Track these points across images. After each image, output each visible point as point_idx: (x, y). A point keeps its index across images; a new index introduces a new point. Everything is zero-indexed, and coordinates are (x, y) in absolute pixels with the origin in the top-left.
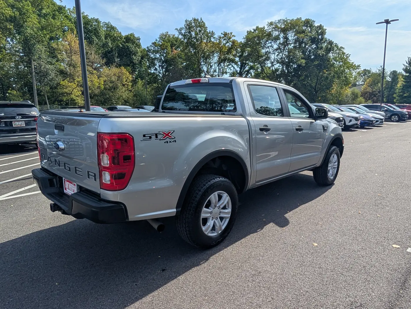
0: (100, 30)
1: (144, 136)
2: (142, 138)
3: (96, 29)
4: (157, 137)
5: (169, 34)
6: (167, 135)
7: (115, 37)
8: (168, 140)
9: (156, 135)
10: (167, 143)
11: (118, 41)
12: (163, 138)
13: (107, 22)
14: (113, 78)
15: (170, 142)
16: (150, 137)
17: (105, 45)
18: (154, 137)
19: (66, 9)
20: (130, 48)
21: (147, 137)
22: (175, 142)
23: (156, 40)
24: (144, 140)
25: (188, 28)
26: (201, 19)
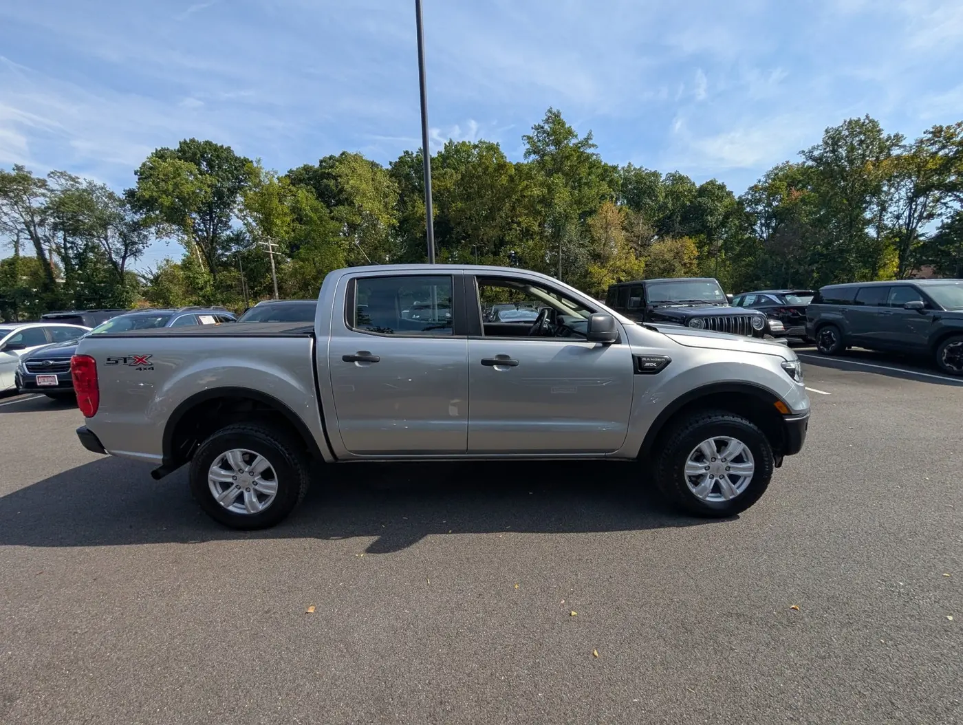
0: (656, 187)
1: (109, 359)
2: (106, 361)
3: (650, 187)
4: (125, 361)
5: (790, 164)
6: (140, 360)
7: (681, 192)
8: (142, 366)
9: (125, 360)
10: (141, 369)
11: (685, 196)
12: (136, 363)
13: (673, 172)
14: (668, 256)
15: (145, 369)
16: (117, 362)
17: (662, 208)
18: (121, 362)
19: (619, 168)
20: (704, 204)
21: (112, 361)
22: (153, 369)
23: (759, 182)
24: (110, 364)
25: (830, 143)
26: (867, 117)
